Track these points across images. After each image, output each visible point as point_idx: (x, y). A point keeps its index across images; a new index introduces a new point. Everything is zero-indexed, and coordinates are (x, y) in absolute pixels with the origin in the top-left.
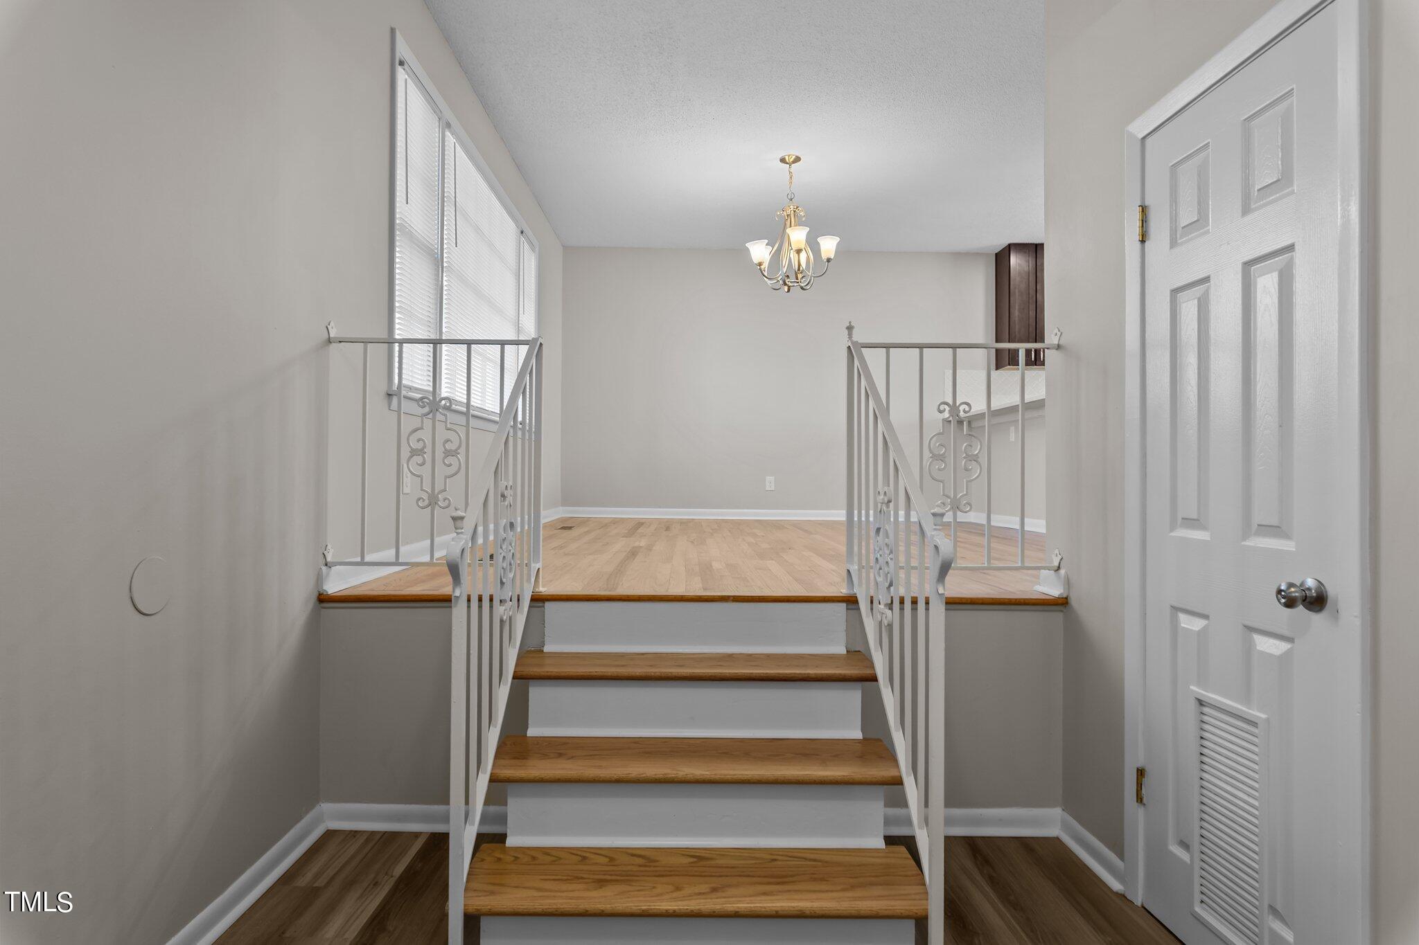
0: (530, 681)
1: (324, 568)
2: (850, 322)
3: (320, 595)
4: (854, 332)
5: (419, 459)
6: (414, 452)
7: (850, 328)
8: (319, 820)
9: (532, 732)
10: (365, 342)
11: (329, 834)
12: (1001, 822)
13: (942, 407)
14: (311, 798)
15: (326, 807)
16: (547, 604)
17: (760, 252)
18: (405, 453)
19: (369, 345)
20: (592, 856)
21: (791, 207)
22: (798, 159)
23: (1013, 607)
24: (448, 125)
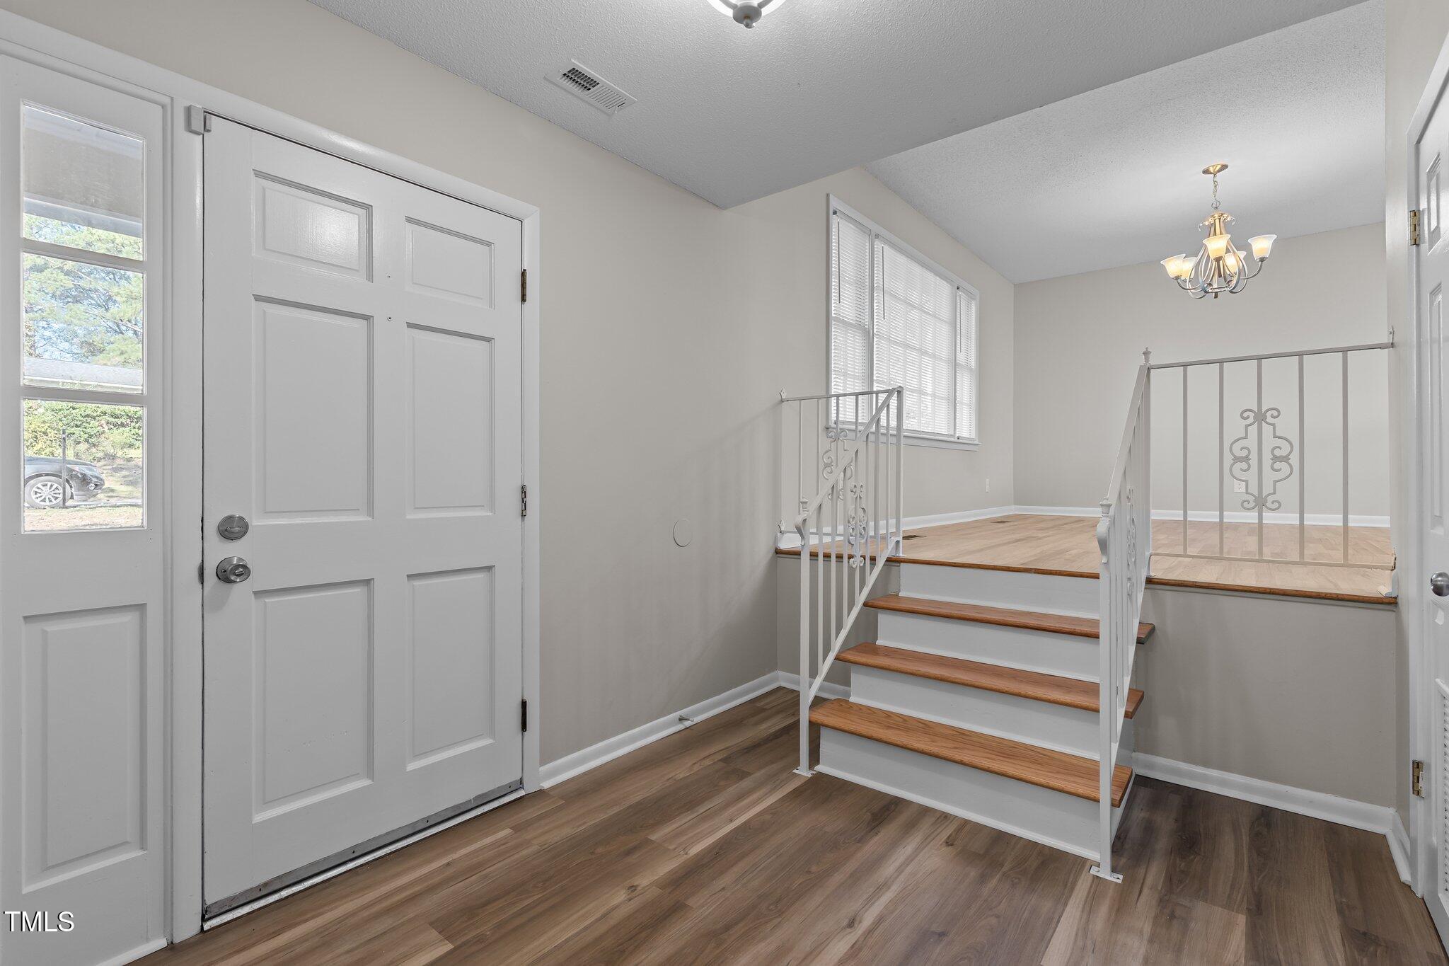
0: (880, 610)
1: (779, 534)
2: (1147, 348)
3: (776, 549)
4: (1151, 356)
5: (828, 469)
6: (827, 465)
7: (1146, 354)
8: (776, 679)
9: (879, 642)
10: (800, 400)
11: (780, 688)
12: (1311, 803)
13: (1245, 415)
14: (773, 668)
15: (781, 673)
16: (902, 564)
17: (1179, 266)
18: (822, 466)
19: (802, 402)
20: (895, 717)
21: (1216, 215)
22: (1224, 167)
23: (1327, 601)
24: (877, 236)
